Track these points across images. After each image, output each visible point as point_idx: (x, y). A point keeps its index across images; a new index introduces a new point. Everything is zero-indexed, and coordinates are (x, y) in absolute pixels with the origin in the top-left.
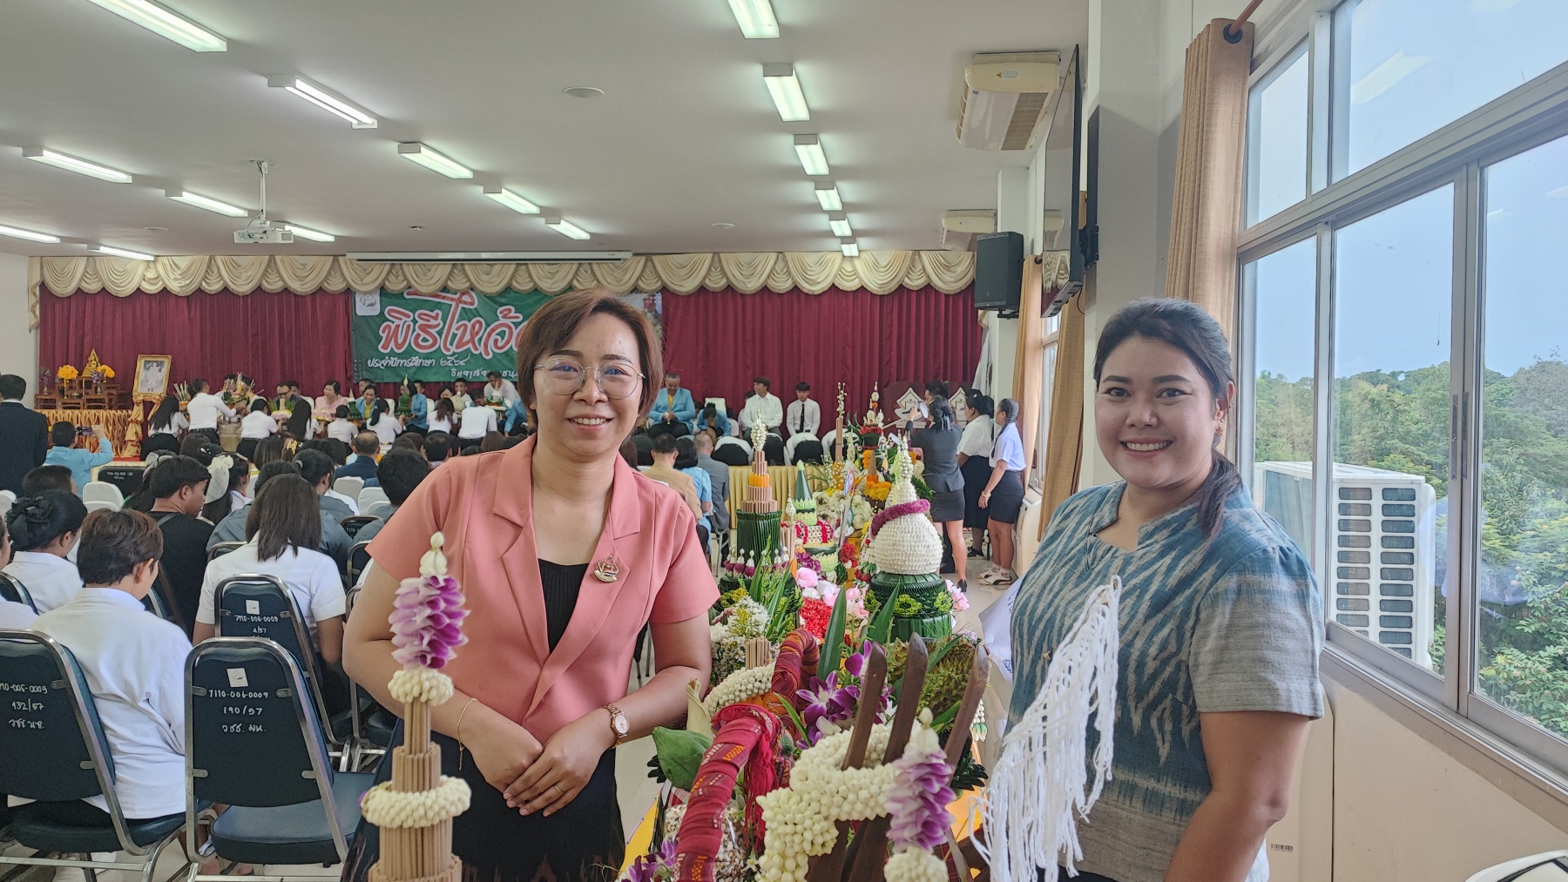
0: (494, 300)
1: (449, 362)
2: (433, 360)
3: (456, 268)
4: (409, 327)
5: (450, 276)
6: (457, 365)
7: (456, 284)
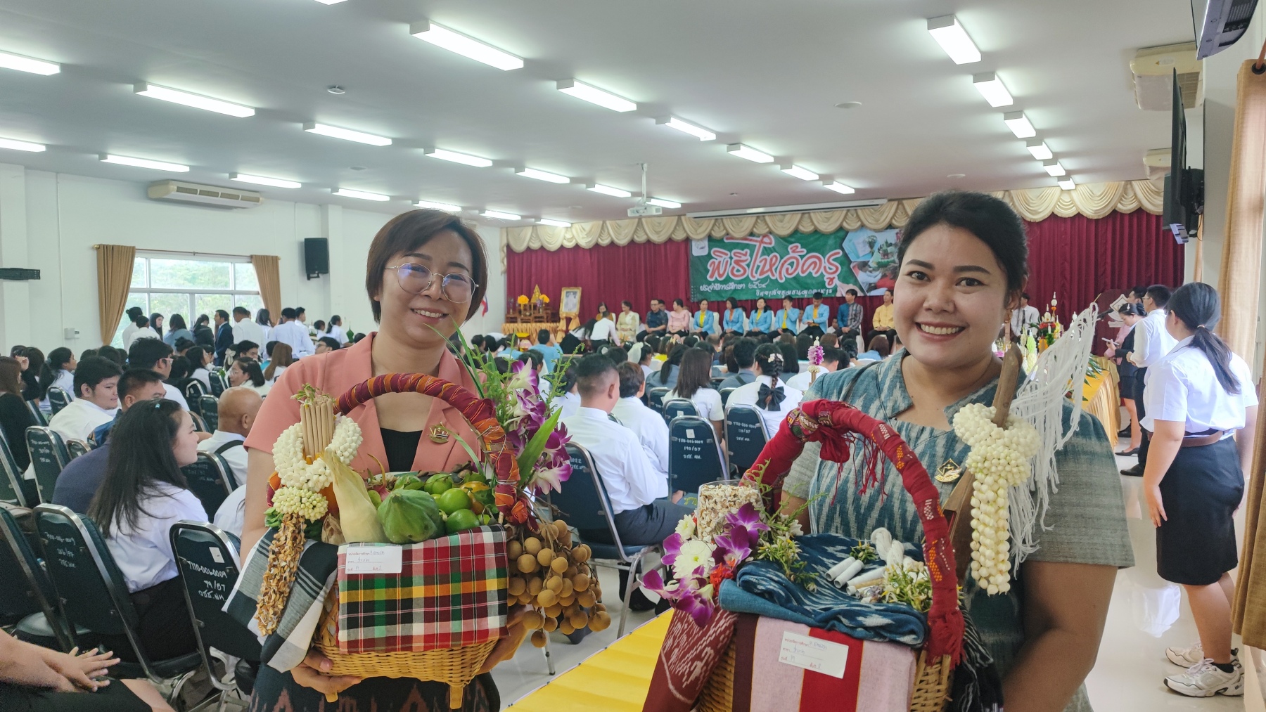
0: (786, 240)
1: (755, 285)
2: (743, 285)
3: (759, 220)
4: (727, 262)
5: (755, 225)
6: (760, 287)
7: (759, 230)
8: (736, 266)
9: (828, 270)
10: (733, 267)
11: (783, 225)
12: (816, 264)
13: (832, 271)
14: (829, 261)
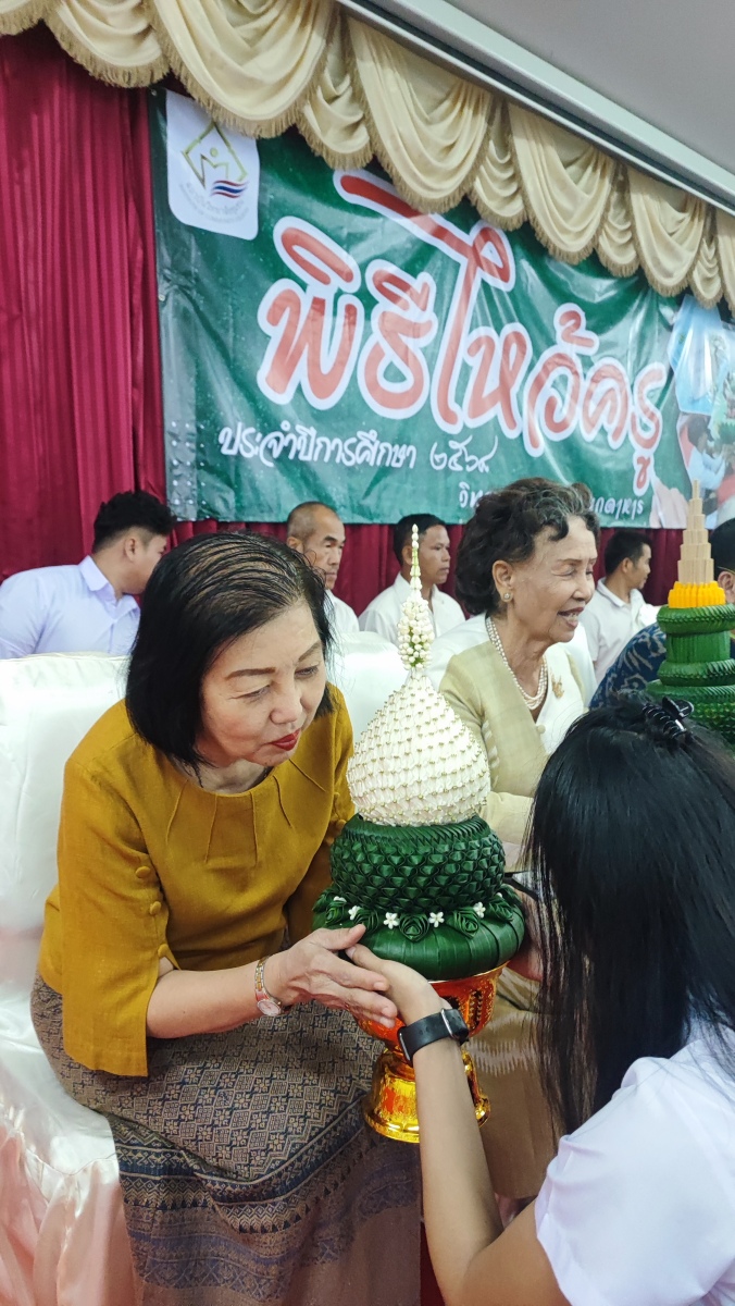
1: (454, 458)
2: (412, 448)
3: (492, 135)
4: (352, 318)
5: (480, 158)
6: (469, 469)
7: (492, 195)
8: (385, 346)
9: (639, 429)
10: (377, 347)
11: (565, 203)
12: (614, 400)
13: (647, 435)
14: (641, 399)
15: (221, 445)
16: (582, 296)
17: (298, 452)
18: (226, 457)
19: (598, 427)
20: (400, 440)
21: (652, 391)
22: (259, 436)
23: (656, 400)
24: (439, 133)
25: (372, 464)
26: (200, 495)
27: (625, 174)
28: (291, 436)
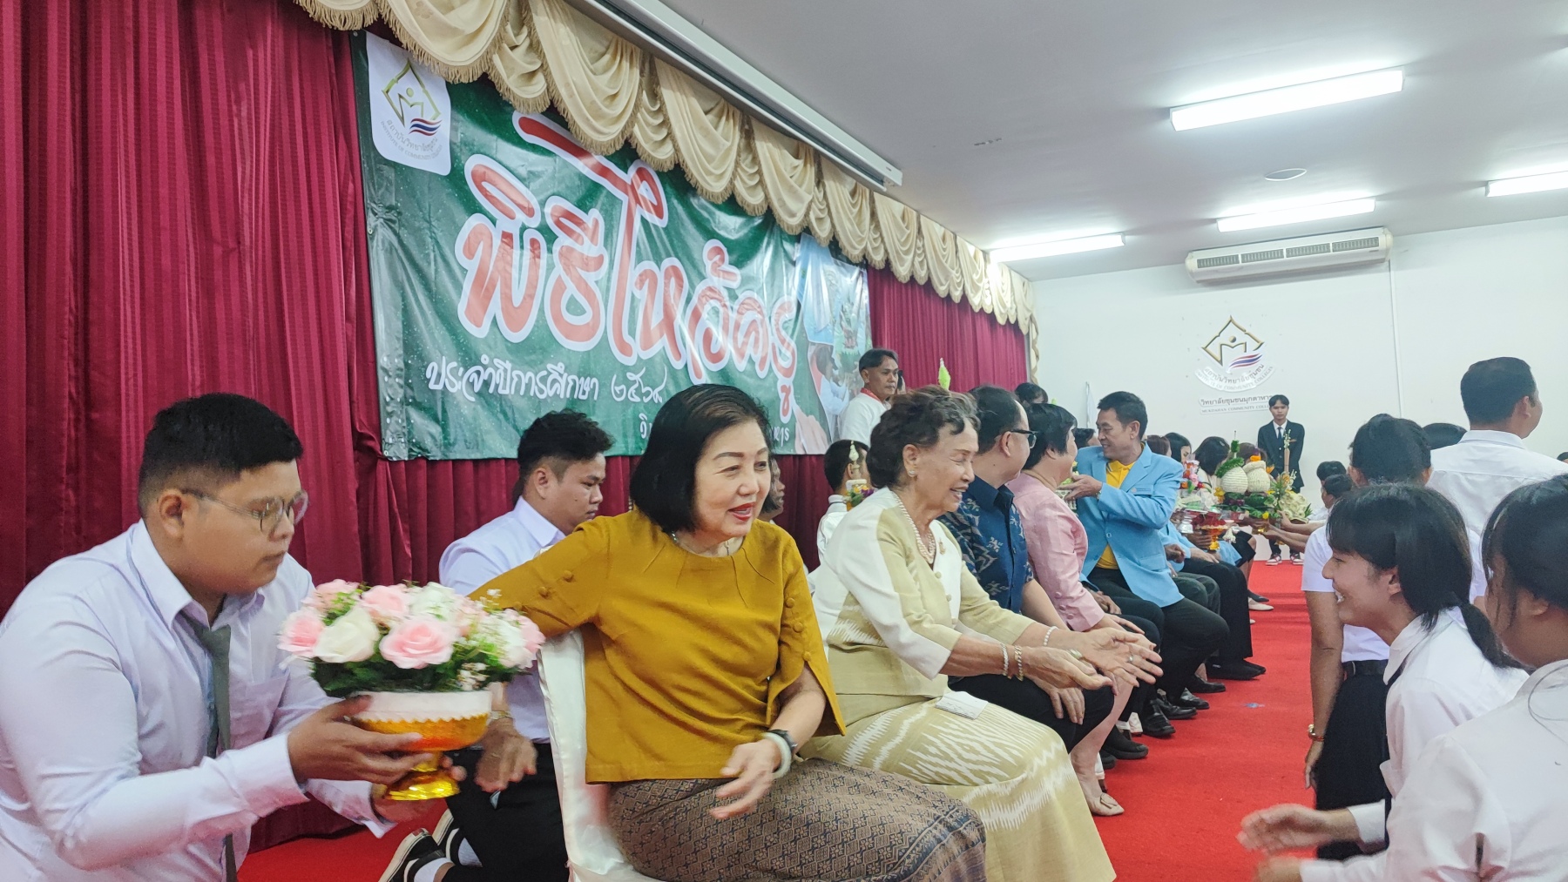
1: (632, 389)
2: (595, 380)
3: (644, 85)
4: (536, 252)
5: (637, 106)
6: (646, 400)
7: (648, 139)
8: (566, 279)
9: (780, 360)
10: (559, 282)
11: (710, 150)
12: (757, 332)
13: (785, 364)
14: (778, 330)
15: (429, 380)
16: (722, 233)
17: (497, 386)
18: (433, 392)
19: (747, 358)
20: (585, 373)
21: (786, 322)
22: (462, 369)
23: (790, 331)
24: (603, 81)
25: (562, 396)
26: (409, 432)
27: (749, 123)
28: (490, 370)
